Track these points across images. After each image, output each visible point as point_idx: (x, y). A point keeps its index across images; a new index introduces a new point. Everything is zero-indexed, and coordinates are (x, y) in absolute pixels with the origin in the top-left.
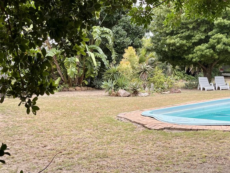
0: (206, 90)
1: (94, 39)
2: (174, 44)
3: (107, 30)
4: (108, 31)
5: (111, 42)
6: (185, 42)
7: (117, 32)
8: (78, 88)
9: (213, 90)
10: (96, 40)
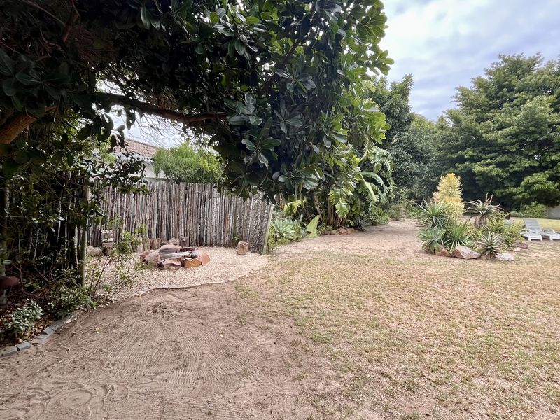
0: (529, 239)
1: (372, 162)
2: (482, 174)
3: (385, 152)
4: (385, 154)
5: (390, 169)
6: (500, 170)
7: (397, 156)
8: (343, 230)
9: (540, 240)
10: (374, 164)
